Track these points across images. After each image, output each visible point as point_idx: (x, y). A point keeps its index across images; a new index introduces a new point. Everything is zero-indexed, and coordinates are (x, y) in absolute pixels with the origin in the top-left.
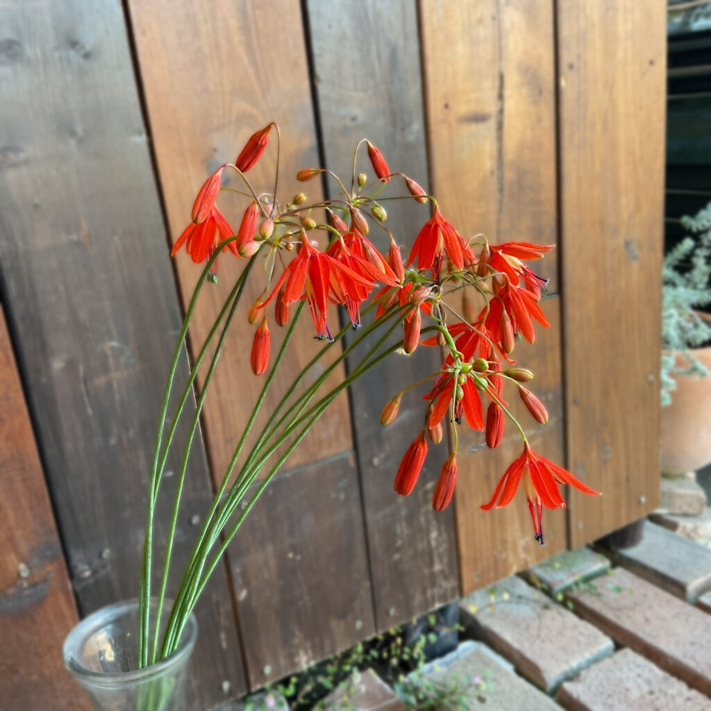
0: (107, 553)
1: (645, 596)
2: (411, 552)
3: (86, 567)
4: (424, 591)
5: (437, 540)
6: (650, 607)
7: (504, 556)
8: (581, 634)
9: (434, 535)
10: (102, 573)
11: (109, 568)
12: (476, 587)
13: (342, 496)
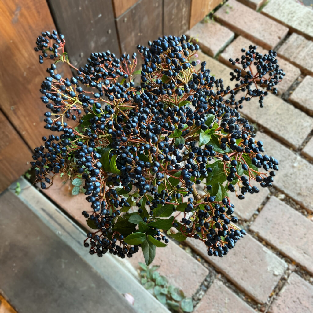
0: (82, 54)
1: (243, 11)
2: (176, 19)
3: (76, 62)
4: (178, 32)
5: (185, 12)
6: (245, 17)
7: (204, 10)
8: (223, 32)
9: (184, 10)
10: (81, 62)
11: (83, 59)
12: (194, 25)
13: (157, 5)
